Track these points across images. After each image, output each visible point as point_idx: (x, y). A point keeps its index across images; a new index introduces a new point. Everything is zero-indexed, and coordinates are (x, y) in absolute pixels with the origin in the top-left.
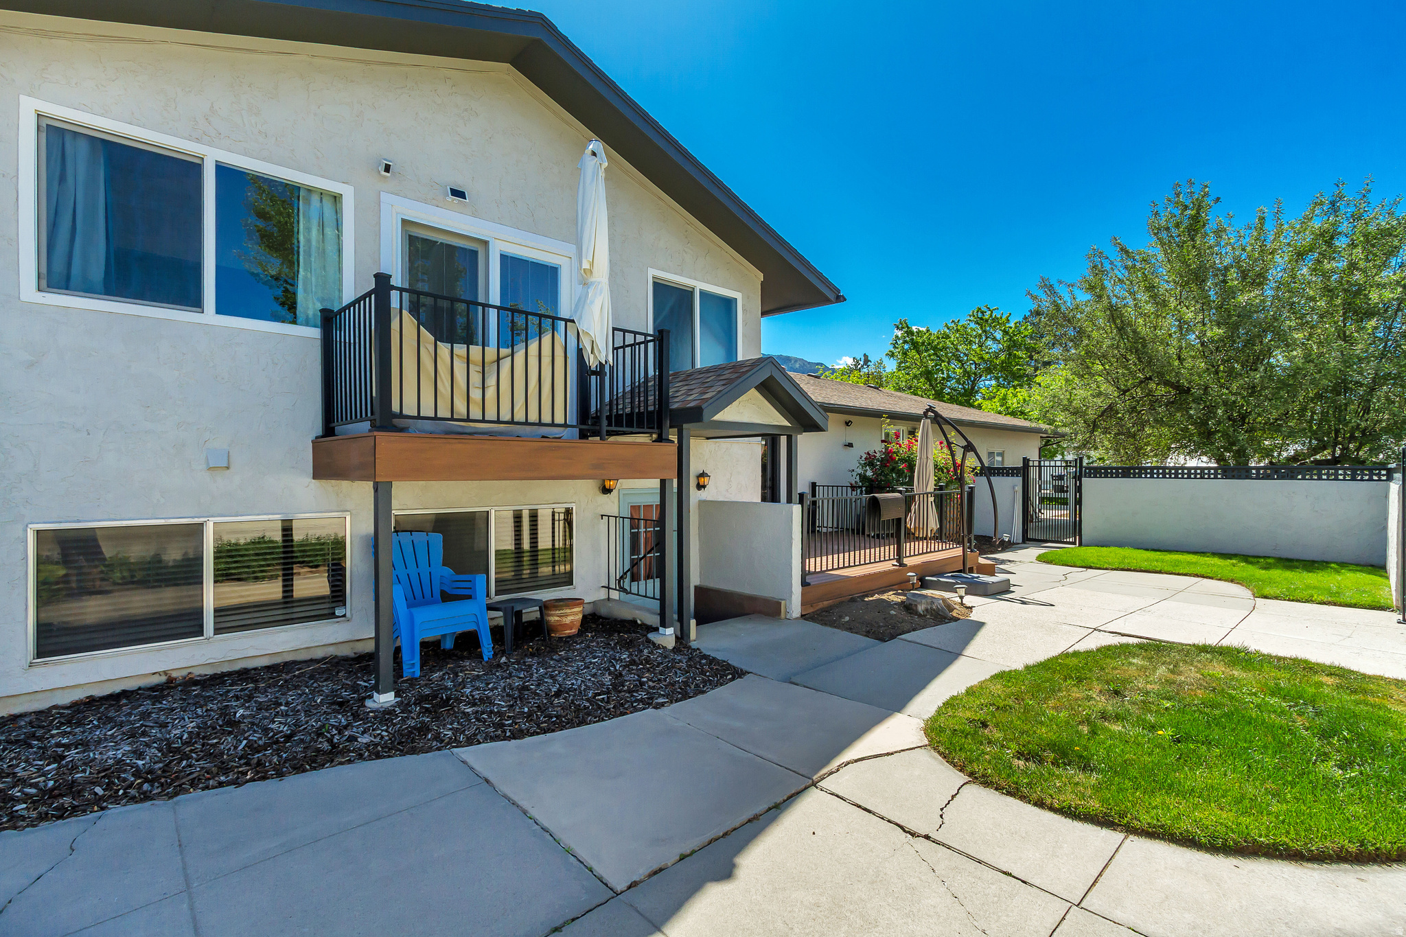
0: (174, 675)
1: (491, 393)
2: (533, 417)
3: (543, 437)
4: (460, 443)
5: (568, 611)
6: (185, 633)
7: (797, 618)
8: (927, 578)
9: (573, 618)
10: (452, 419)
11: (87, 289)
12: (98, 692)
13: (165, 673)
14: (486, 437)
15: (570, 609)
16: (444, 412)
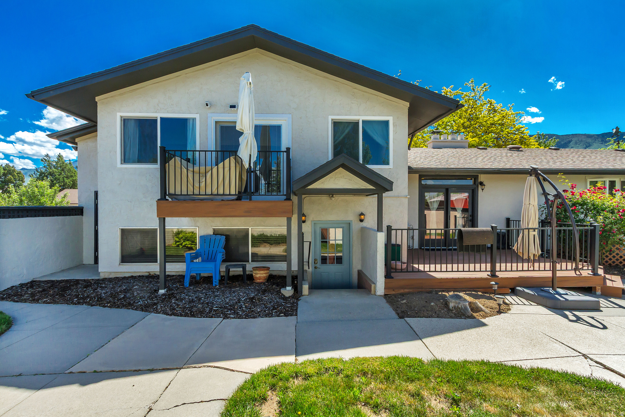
0: (151, 273)
1: (203, 184)
2: (221, 192)
3: (222, 200)
4: (186, 203)
5: (258, 272)
6: (149, 261)
7: (380, 296)
8: (517, 288)
9: (260, 275)
10: (193, 195)
11: (134, 162)
12: (134, 275)
13: (149, 272)
14: (199, 201)
15: (259, 271)
16: (190, 193)
